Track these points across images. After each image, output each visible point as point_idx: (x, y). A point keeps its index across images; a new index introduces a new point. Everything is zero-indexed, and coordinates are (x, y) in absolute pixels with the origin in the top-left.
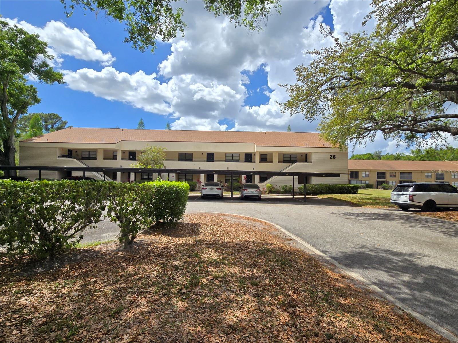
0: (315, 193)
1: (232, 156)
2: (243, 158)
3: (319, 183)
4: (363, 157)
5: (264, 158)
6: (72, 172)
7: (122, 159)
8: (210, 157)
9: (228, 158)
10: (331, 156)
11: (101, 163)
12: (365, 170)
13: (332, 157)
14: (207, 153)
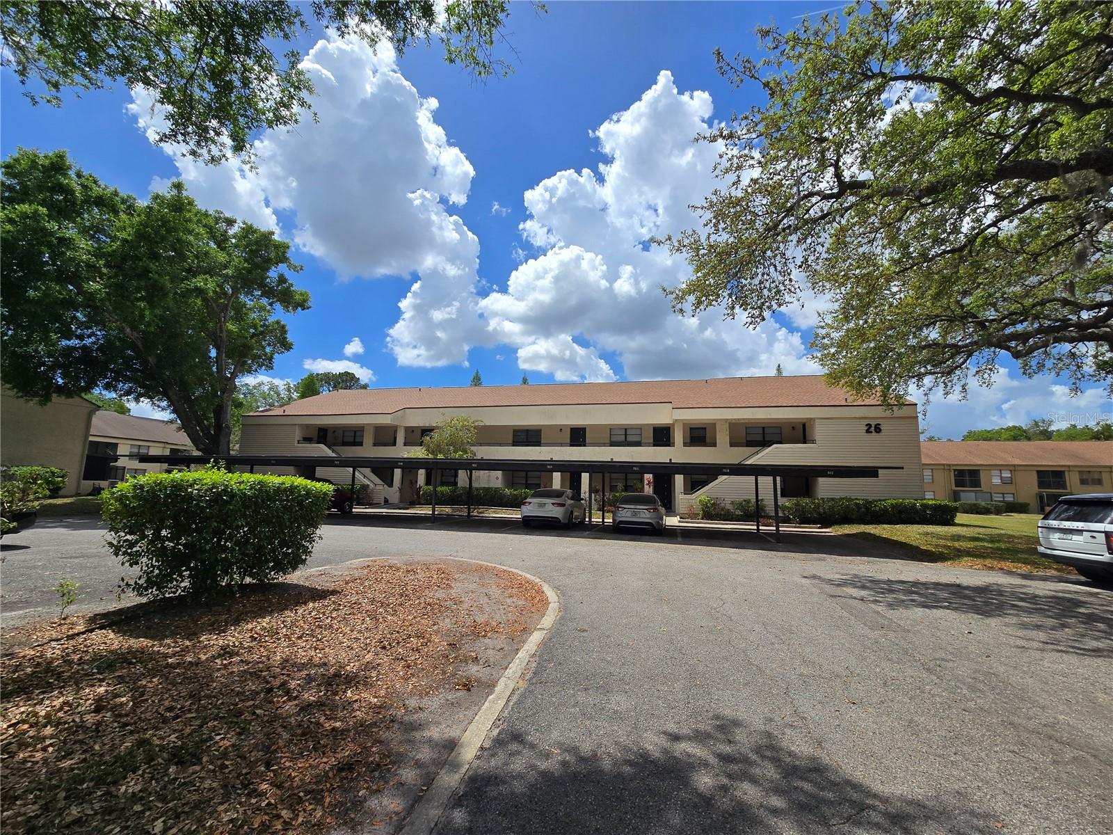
0: (826, 522)
1: (626, 435)
2: (649, 436)
3: (837, 495)
4: (996, 436)
5: (699, 435)
6: (318, 469)
7: (405, 444)
8: (578, 436)
9: (615, 439)
10: (869, 426)
11: (369, 451)
12: (1000, 468)
13: (873, 428)
14: (571, 429)
